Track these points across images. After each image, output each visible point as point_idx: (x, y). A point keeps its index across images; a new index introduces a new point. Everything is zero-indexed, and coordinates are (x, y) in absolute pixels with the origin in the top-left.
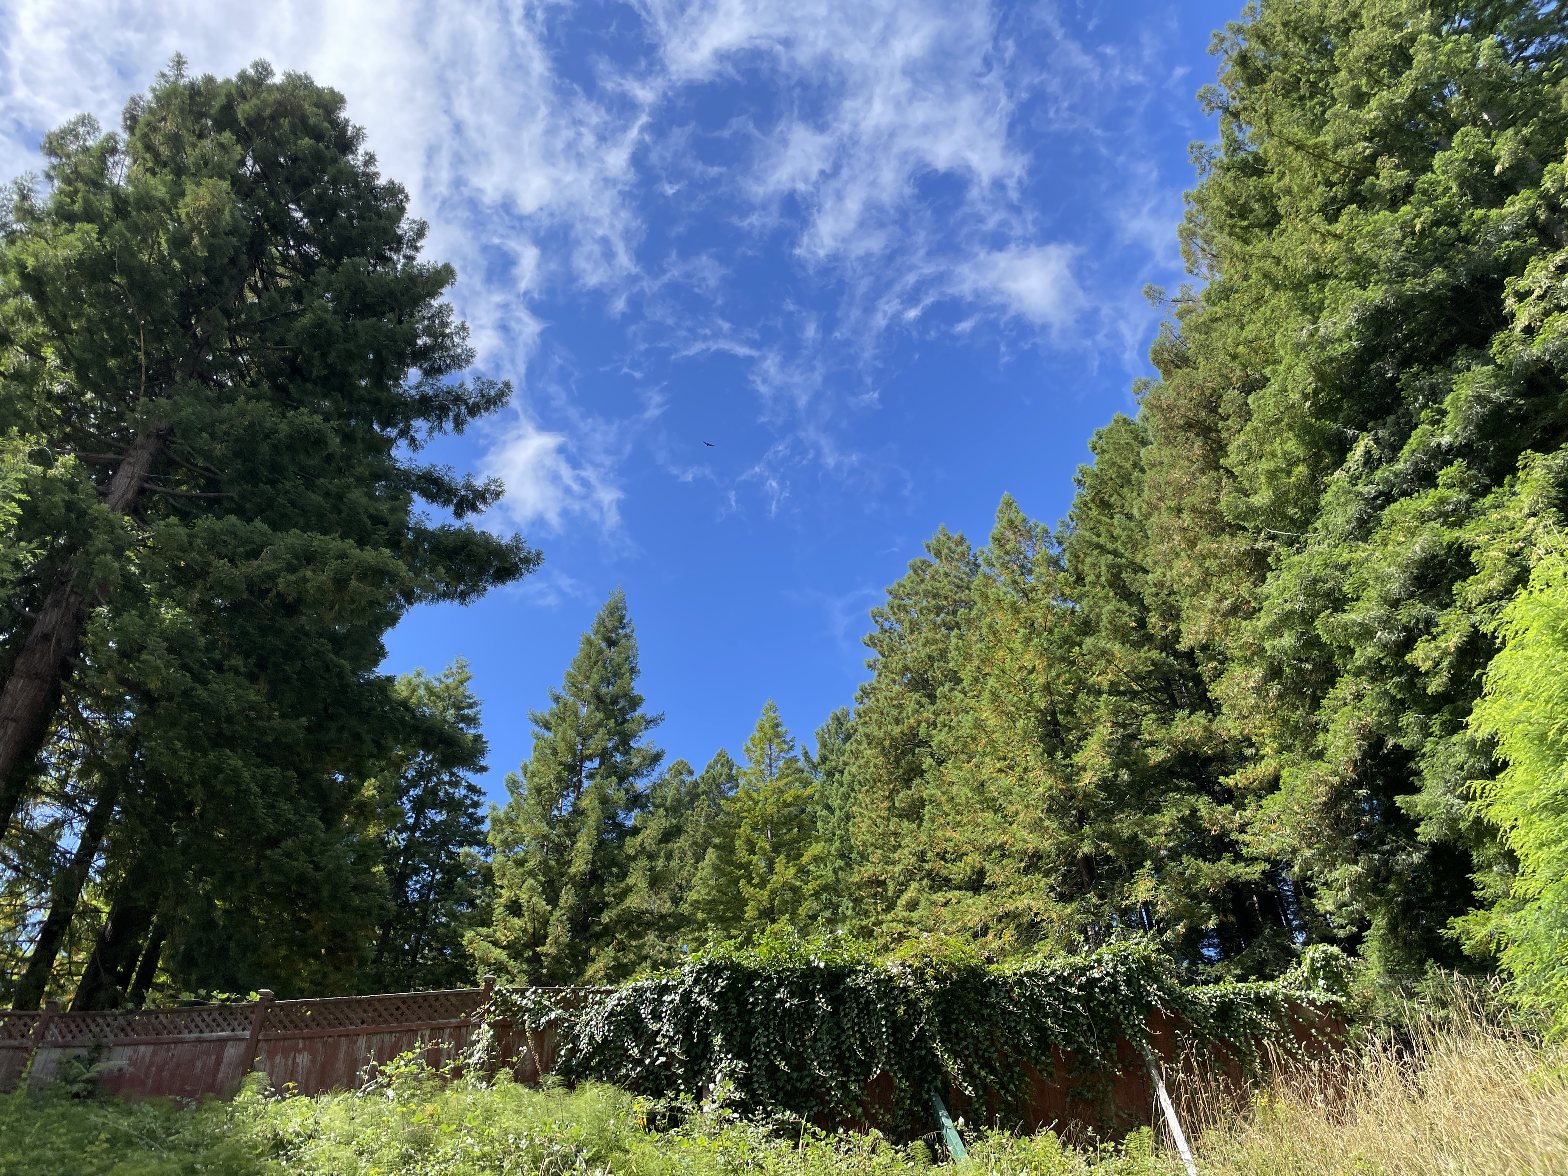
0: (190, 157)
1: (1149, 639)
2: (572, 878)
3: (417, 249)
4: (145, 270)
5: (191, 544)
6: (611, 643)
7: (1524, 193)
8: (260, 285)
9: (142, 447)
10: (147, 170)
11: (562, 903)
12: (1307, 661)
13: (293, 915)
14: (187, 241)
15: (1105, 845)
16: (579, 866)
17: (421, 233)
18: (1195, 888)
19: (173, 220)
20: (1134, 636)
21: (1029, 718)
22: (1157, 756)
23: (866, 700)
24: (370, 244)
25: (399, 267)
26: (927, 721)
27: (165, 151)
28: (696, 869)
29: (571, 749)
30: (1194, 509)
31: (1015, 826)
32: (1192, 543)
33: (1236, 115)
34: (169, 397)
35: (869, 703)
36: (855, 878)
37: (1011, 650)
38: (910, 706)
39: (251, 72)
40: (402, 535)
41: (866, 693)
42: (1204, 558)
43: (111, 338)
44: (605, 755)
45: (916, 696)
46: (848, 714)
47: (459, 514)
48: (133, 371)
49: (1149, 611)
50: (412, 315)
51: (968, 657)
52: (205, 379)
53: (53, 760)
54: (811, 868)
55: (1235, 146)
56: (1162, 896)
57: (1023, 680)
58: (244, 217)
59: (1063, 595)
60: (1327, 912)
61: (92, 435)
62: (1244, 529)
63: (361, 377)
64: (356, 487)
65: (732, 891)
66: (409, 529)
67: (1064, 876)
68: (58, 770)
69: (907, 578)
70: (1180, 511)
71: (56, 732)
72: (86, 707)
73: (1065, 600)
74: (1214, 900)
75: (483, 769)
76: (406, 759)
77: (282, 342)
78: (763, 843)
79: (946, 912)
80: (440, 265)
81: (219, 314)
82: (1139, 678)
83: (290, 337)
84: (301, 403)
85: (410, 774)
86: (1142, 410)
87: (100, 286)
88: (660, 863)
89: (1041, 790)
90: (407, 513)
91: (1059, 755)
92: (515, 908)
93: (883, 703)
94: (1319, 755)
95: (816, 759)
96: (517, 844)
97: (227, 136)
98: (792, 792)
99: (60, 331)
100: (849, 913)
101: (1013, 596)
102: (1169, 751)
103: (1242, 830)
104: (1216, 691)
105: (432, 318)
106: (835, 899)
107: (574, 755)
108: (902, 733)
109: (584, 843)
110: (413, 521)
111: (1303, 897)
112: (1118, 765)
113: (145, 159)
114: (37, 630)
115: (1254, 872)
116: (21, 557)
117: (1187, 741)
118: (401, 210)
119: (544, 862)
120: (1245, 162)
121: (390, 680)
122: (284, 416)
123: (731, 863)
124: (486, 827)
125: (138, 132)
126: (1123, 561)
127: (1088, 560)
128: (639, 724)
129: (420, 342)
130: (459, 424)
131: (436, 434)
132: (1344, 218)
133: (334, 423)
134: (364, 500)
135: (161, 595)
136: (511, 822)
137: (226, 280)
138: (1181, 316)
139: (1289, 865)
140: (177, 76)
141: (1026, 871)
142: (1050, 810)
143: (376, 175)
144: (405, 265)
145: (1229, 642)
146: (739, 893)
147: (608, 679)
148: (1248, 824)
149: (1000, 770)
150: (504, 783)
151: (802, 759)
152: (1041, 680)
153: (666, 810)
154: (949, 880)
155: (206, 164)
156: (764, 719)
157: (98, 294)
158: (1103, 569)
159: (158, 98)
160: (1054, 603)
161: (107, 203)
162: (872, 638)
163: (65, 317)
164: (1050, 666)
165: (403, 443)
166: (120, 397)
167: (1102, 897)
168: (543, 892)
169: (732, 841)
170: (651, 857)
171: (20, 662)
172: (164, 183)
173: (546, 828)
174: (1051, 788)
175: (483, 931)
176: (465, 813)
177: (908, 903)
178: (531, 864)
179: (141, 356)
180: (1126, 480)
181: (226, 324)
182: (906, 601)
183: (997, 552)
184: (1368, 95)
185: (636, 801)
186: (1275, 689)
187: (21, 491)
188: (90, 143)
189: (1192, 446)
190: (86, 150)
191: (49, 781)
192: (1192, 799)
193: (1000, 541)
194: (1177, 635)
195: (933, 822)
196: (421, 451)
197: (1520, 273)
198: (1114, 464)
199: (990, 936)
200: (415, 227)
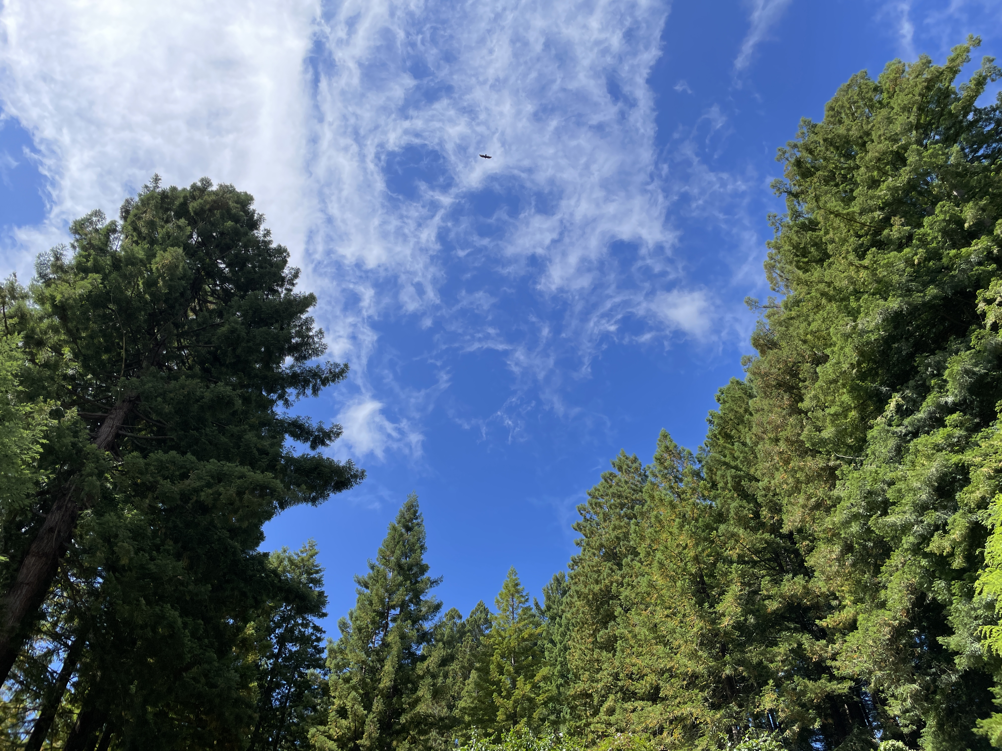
0: (160, 234)
1: (761, 525)
2: (381, 691)
3: (293, 285)
4: (129, 301)
5: (146, 469)
6: (409, 529)
7: (983, 238)
8: (198, 308)
9: (120, 408)
10: (133, 242)
11: (374, 708)
12: (869, 540)
13: (197, 716)
14: (155, 283)
15: (741, 669)
16: (386, 682)
17: (296, 275)
18: (804, 699)
19: (147, 271)
20: (752, 524)
21: (684, 580)
22: (773, 606)
23: (576, 567)
24: (265, 282)
25: (282, 295)
26: (617, 582)
27: (144, 230)
28: (464, 684)
29: (382, 601)
30: (787, 440)
31: (678, 655)
32: (787, 462)
33: (796, 196)
34: (138, 377)
35: (578, 569)
36: (571, 692)
37: (671, 533)
38: (605, 571)
39: (199, 184)
40: (278, 461)
41: (575, 563)
42: (796, 472)
43: (105, 341)
44: (403, 605)
45: (609, 564)
46: (564, 577)
47: (313, 447)
48: (117, 361)
49: (761, 507)
50: (289, 325)
51: (642, 538)
52: (160, 366)
53: (50, 610)
54: (542, 684)
55: (796, 215)
56: (782, 705)
57: (680, 553)
58: (190, 268)
59: (703, 496)
60: (895, 716)
61: (89, 401)
62: (820, 452)
63: (256, 362)
64: (250, 431)
65: (488, 701)
66: (282, 457)
67: (714, 690)
68: (53, 617)
69: (600, 484)
70: (777, 440)
71: (53, 591)
72: (73, 575)
73: (705, 500)
74: (818, 707)
75: (324, 615)
76: (275, 608)
77: (209, 342)
78: (509, 667)
79: (634, 716)
80: (307, 294)
81: (172, 326)
82: (757, 552)
83: (214, 339)
84: (219, 379)
85: (277, 618)
86: (748, 375)
87: (100, 312)
88: (440, 680)
89: (695, 630)
90: (281, 446)
91: (706, 605)
92: (342, 713)
93: (587, 569)
94: (883, 605)
95: (543, 608)
96: (345, 667)
97: (182, 222)
98: (527, 631)
99: (74, 337)
100: (568, 717)
101: (670, 497)
102: (780, 602)
103: (834, 658)
104: (810, 561)
105: (301, 326)
106: (558, 707)
107: (383, 605)
108: (601, 589)
109: (389, 667)
110: (285, 452)
111: (878, 705)
112: (746, 613)
113: (132, 235)
114: (46, 526)
115: (844, 688)
116: (40, 479)
117: (792, 596)
118: (285, 262)
119: (363, 680)
120: (803, 224)
121: (266, 555)
122: (208, 387)
123: (487, 681)
124: (325, 655)
125: (128, 220)
126: (742, 473)
127: (719, 473)
128: (426, 584)
129: (294, 341)
130: (315, 391)
131: (301, 397)
132: (869, 256)
133: (239, 391)
134: (255, 439)
135: (125, 502)
136: (341, 652)
137: (177, 307)
138: (769, 317)
139: (867, 683)
140: (154, 187)
141: (687, 687)
142: (702, 644)
143: (270, 242)
144: (286, 294)
145: (816, 527)
146: (493, 702)
147: (406, 554)
148: (838, 653)
149: (667, 616)
150: (338, 625)
151: (534, 608)
152: (692, 554)
153: (444, 644)
154: (636, 694)
155: (169, 237)
156: (508, 580)
157: (99, 316)
158: (729, 478)
159: (142, 200)
160: (698, 501)
161: (108, 260)
162: (578, 525)
163: (78, 330)
164: (697, 544)
165: (280, 403)
166: (109, 377)
167: (740, 706)
168: (362, 701)
169: (488, 665)
170: (434, 677)
171: (34, 547)
172: (143, 249)
173: (364, 656)
174: (702, 629)
175: (322, 728)
176: (312, 646)
177: (608, 710)
178: (354, 681)
179: (123, 352)
180: (740, 420)
181: (175, 332)
182: (601, 500)
183: (659, 467)
184: (879, 181)
185: (424, 637)
186: (849, 560)
187: (44, 438)
188: (99, 226)
189: (782, 398)
190: (97, 231)
191: (46, 625)
192: (798, 636)
193: (660, 461)
194: (780, 522)
195: (623, 652)
196: (291, 408)
197: (986, 287)
198: (732, 410)
199: (665, 734)
200: (293, 272)
